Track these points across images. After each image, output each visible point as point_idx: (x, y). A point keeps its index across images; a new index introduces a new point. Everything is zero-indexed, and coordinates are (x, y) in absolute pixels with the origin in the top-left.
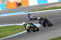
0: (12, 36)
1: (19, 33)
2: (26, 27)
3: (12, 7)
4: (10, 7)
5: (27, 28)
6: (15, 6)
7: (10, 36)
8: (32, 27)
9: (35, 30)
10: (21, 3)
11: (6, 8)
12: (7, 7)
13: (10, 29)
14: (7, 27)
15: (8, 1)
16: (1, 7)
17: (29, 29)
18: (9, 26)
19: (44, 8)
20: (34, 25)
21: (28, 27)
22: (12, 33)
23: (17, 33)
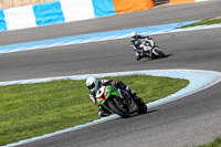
5: (98, 100)
11: (114, 9)
12: (116, 6)
17: (106, 104)
21: (103, 97)
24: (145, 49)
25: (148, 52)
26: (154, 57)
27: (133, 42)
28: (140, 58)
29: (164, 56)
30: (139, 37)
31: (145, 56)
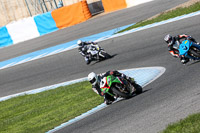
0: (71, 121)
1: (94, 110)
2: (101, 86)
3: (73, 20)
4: (67, 22)
5: (103, 90)
6: (82, 16)
7: (63, 125)
8: (119, 84)
9: (129, 92)
10: (101, 2)
11: (55, 25)
12: (57, 22)
13: (69, 97)
14: (58, 93)
15: (58, 3)
16: (37, 25)
17: (110, 91)
18: (66, 87)
19: (174, 8)
20: (125, 77)
21: (106, 86)
22: (72, 112)
23: (86, 110)
24: (93, 53)
25: (95, 55)
26: (101, 59)
27: (80, 49)
28: (89, 62)
29: (110, 57)
30: (85, 44)
31: (93, 59)
